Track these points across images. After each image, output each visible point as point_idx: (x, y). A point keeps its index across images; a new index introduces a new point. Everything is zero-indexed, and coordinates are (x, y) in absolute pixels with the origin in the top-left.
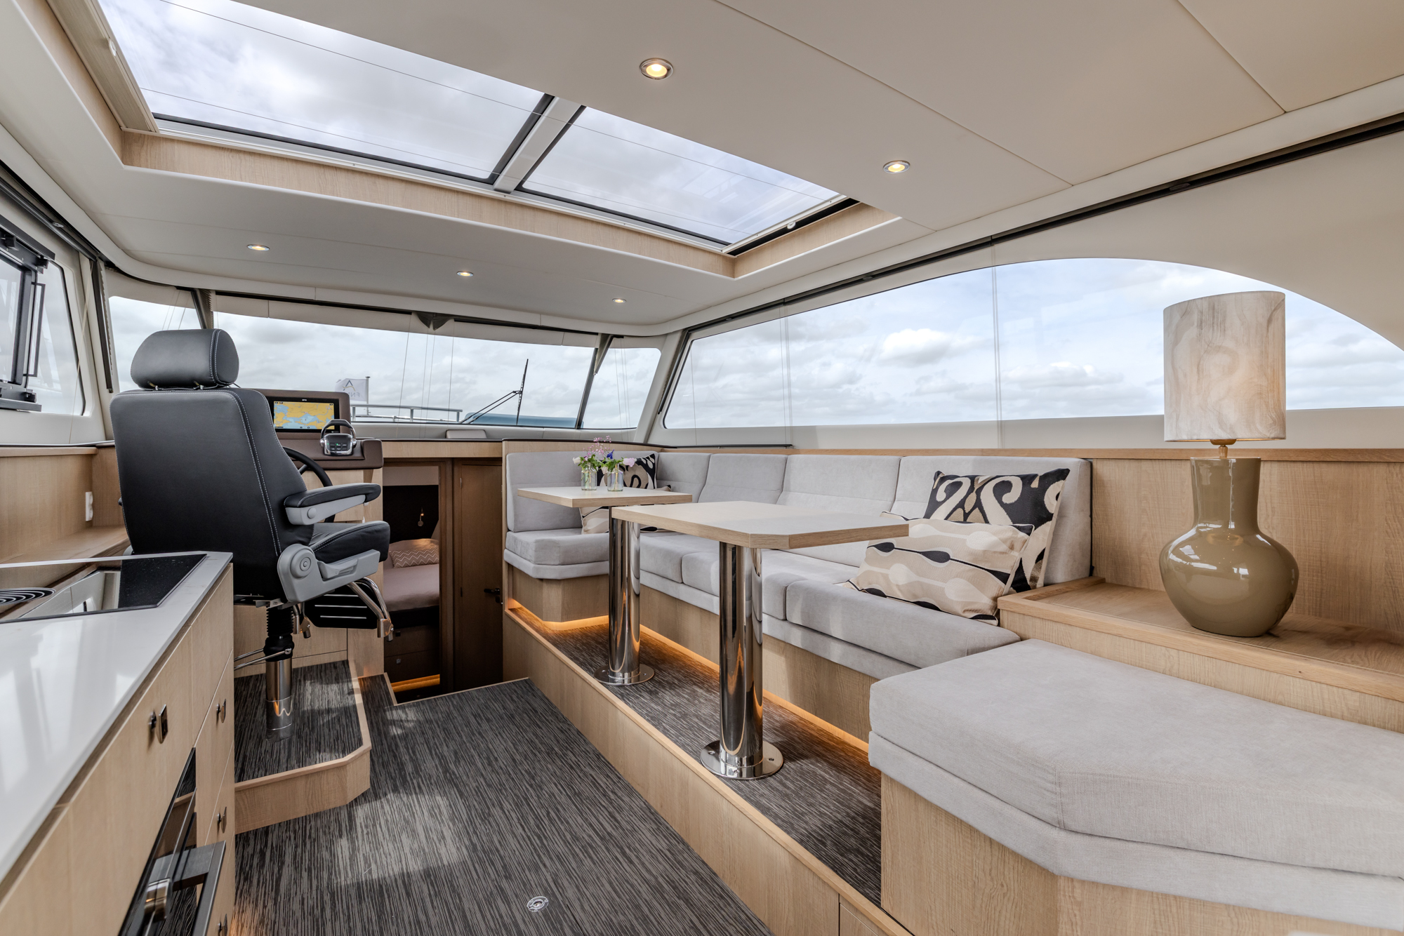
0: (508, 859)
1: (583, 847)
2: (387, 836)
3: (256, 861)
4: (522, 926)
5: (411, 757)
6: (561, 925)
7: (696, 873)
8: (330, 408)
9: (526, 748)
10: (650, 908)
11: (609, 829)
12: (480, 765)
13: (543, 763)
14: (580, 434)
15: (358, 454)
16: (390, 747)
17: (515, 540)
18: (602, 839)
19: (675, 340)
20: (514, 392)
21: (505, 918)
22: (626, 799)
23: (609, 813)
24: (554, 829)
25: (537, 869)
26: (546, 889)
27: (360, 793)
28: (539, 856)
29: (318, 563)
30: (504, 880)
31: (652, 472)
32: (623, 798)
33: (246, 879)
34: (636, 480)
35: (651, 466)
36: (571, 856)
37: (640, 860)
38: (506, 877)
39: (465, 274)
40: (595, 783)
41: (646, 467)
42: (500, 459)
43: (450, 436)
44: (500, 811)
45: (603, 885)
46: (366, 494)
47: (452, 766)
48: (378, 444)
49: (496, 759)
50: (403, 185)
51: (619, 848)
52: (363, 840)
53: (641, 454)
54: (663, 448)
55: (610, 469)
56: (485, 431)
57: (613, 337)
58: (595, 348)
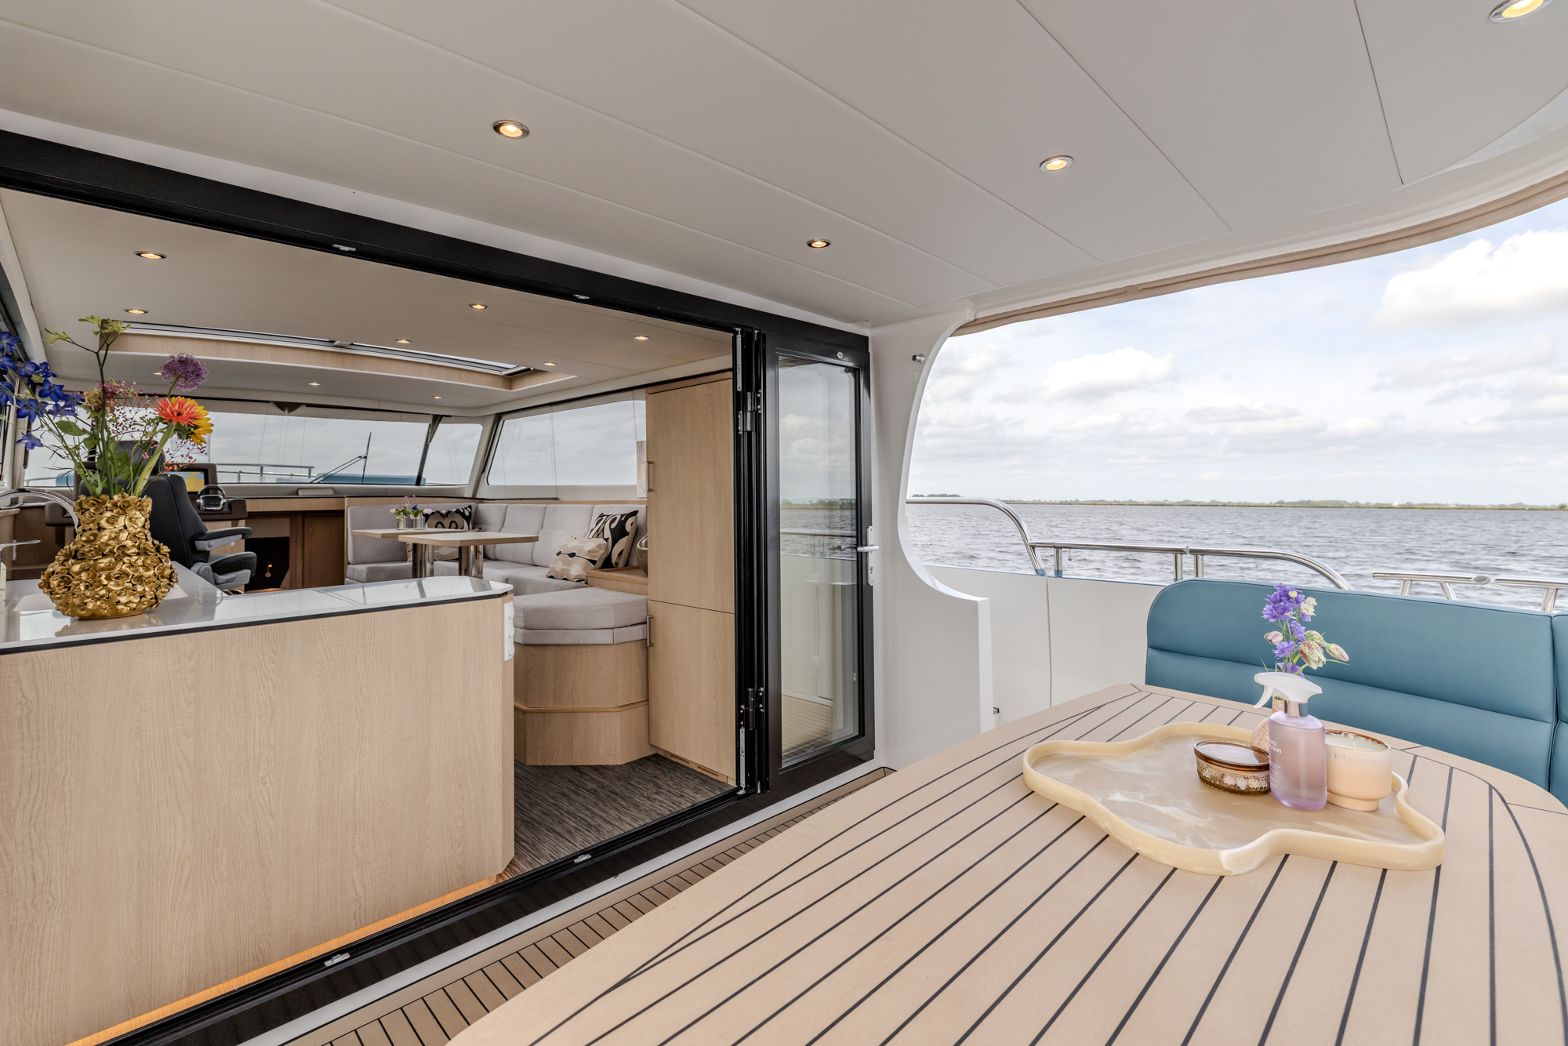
8: (201, 475)
14: (419, 490)
15: (226, 510)
17: (354, 570)
19: (490, 422)
20: (360, 457)
29: (214, 574)
31: (468, 519)
34: (454, 525)
35: (467, 514)
39: (314, 384)
41: (463, 515)
42: (343, 511)
43: (301, 493)
46: (242, 534)
48: (242, 503)
53: (461, 505)
54: (482, 500)
55: (416, 516)
56: (332, 488)
57: (442, 416)
58: (427, 425)
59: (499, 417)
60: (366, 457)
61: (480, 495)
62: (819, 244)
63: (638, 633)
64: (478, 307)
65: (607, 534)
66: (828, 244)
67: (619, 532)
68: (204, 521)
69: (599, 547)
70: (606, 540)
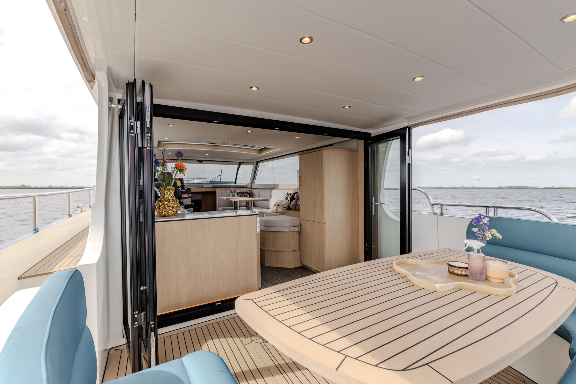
8: (180, 181)
14: (235, 185)
15: (186, 191)
17: (218, 209)
19: (255, 164)
20: (219, 176)
31: (249, 194)
34: (245, 196)
35: (249, 193)
39: (207, 154)
41: (248, 193)
42: (215, 192)
43: (204, 186)
46: (191, 198)
48: (190, 189)
53: (247, 190)
54: (253, 188)
55: (235, 193)
56: (212, 185)
57: (241, 163)
58: (237, 165)
59: (258, 163)
60: (221, 176)
61: (253, 187)
62: (347, 107)
63: (297, 229)
64: (250, 131)
65: (289, 199)
66: (350, 107)
67: (292, 198)
68: (182, 194)
69: (286, 203)
70: (289, 201)
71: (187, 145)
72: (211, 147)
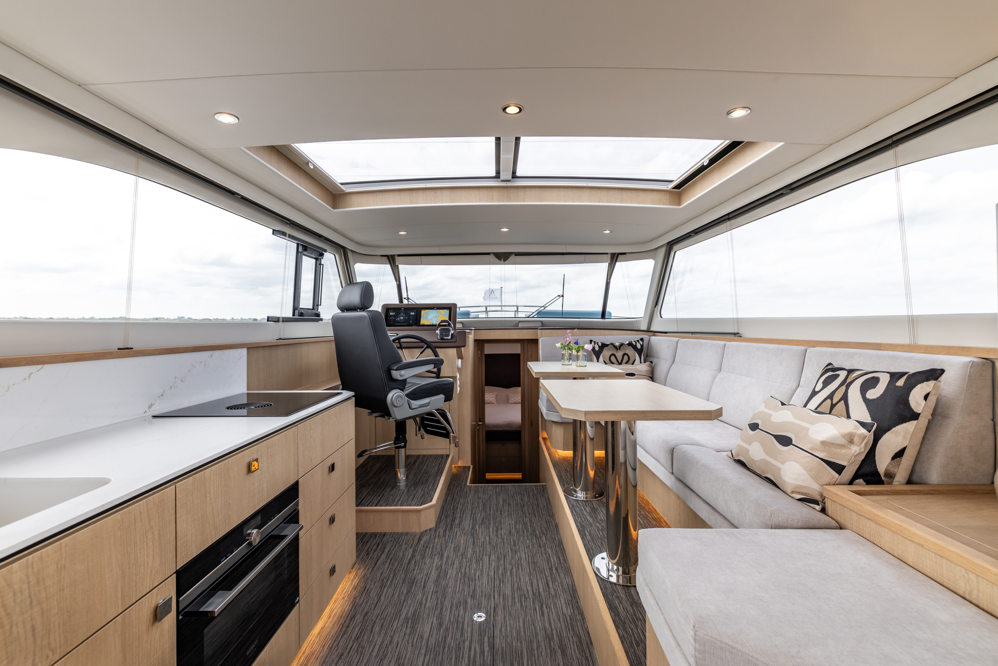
0: (478, 587)
1: (520, 595)
2: (430, 554)
3: (375, 547)
4: (466, 626)
5: (460, 515)
6: (485, 634)
7: (579, 637)
8: (446, 313)
9: (521, 527)
10: (538, 646)
11: (541, 590)
12: (491, 530)
13: (525, 538)
14: (603, 322)
16: (454, 507)
17: (542, 393)
18: (534, 594)
19: (662, 253)
20: (559, 296)
21: (460, 618)
22: (562, 575)
23: (547, 580)
24: (510, 579)
25: (489, 598)
26: (488, 611)
27: (429, 528)
28: (494, 591)
29: (408, 400)
30: (470, 598)
31: (640, 352)
32: (560, 574)
33: (367, 555)
34: (626, 358)
35: (639, 346)
36: (511, 598)
37: (549, 615)
38: (472, 596)
39: (505, 230)
40: (548, 560)
41: (635, 347)
42: (538, 340)
43: (520, 325)
44: (488, 559)
45: (519, 621)
46: (434, 364)
47: (477, 527)
49: (501, 529)
50: (450, 190)
51: (540, 603)
52: (419, 553)
53: (633, 337)
54: (655, 333)
55: (578, 352)
56: (541, 321)
57: (619, 254)
58: (608, 263)
59: (671, 246)
60: (563, 296)
61: (654, 328)
67: (890, 411)
69: (847, 438)
71: (420, 194)
72: (495, 193)
